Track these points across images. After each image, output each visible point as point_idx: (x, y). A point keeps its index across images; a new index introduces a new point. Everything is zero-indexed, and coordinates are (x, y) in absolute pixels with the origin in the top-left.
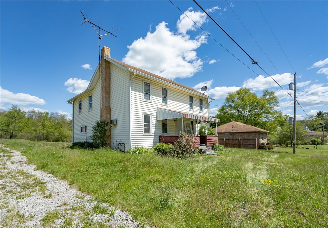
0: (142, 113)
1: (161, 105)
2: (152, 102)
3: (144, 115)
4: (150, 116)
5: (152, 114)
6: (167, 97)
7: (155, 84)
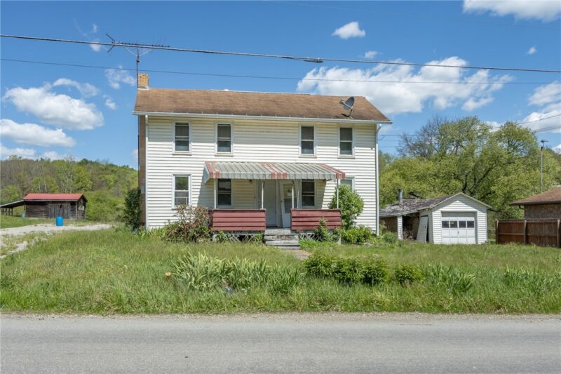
0: (171, 174)
1: (216, 156)
2: (192, 153)
3: (176, 178)
4: (189, 177)
5: (193, 175)
6: (232, 141)
7: (200, 121)
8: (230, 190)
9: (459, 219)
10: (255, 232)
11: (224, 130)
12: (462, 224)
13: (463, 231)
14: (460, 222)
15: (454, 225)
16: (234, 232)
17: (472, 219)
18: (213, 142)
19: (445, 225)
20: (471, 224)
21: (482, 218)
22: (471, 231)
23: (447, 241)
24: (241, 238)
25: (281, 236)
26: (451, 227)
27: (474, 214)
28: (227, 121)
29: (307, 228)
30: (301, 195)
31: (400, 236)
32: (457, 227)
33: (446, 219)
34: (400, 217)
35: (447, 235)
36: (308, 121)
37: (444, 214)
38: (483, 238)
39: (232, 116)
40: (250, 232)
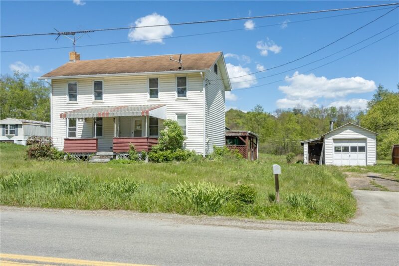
1: (93, 103)
2: (78, 102)
6: (103, 92)
7: (83, 80)
8: (102, 125)
9: (350, 145)
10: (90, 153)
11: (98, 86)
12: (354, 149)
13: (354, 155)
14: (351, 147)
15: (346, 149)
16: (77, 153)
17: (363, 145)
18: (91, 94)
19: (337, 150)
20: (362, 149)
21: (371, 144)
22: (362, 155)
23: (338, 163)
24: (81, 157)
25: (103, 156)
26: (343, 151)
27: (364, 140)
28: (99, 79)
29: (123, 151)
30: (149, 128)
31: (306, 160)
32: (357, 151)
33: (338, 145)
34: (306, 143)
35: (340, 158)
36: (154, 74)
37: (335, 140)
38: (372, 160)
39: (107, 75)
40: (87, 153)
